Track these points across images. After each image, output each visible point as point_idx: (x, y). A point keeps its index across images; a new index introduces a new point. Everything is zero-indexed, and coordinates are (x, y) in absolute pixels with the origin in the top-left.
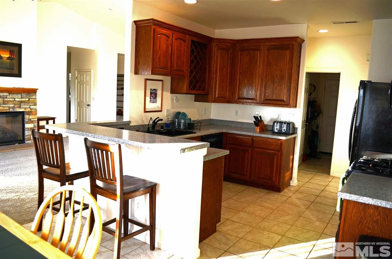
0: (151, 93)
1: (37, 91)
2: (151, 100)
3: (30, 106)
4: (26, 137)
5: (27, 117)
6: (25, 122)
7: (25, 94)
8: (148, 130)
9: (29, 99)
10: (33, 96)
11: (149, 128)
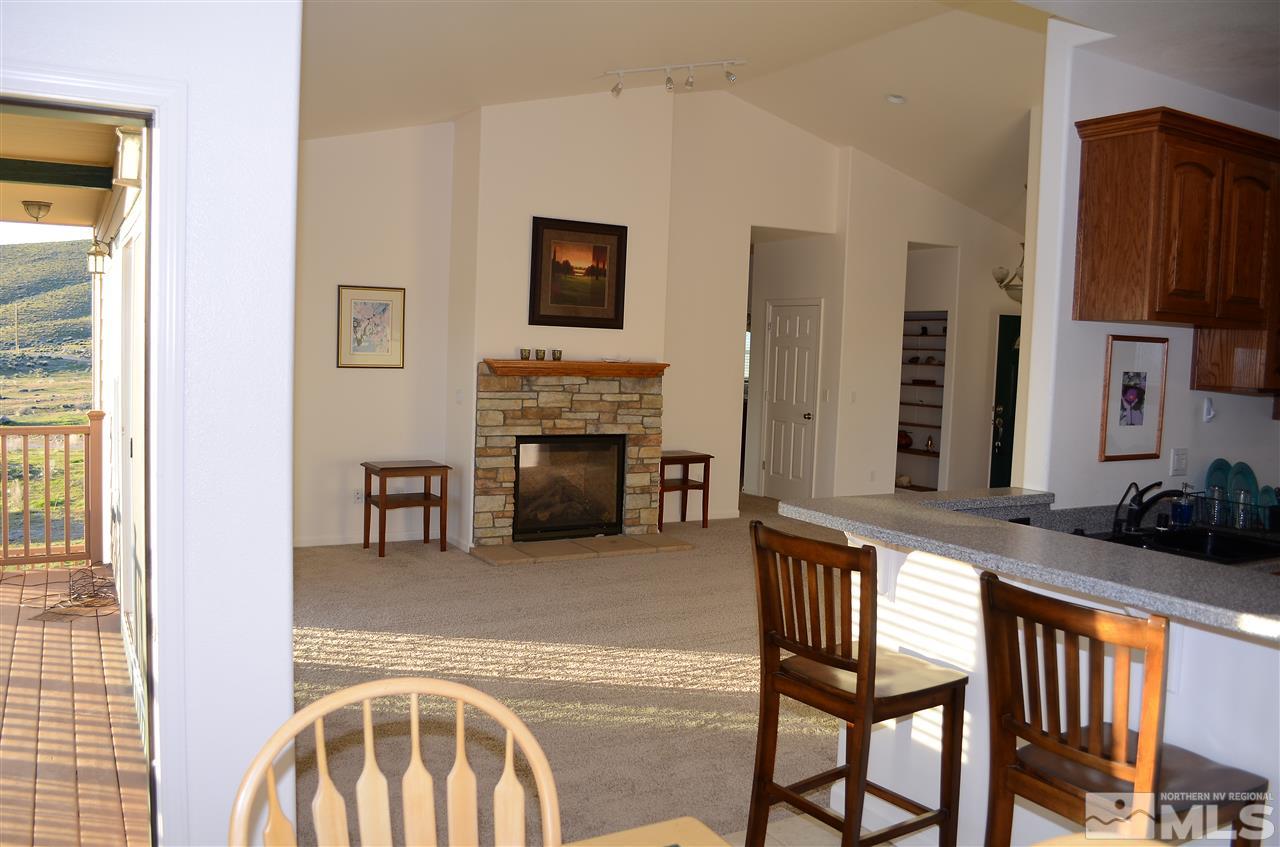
0: (1126, 389)
1: (666, 371)
2: (1125, 413)
3: (644, 416)
4: (627, 516)
5: (632, 451)
6: (627, 469)
7: (631, 379)
8: (1114, 531)
9: (641, 398)
10: (652, 385)
11: (1117, 523)
